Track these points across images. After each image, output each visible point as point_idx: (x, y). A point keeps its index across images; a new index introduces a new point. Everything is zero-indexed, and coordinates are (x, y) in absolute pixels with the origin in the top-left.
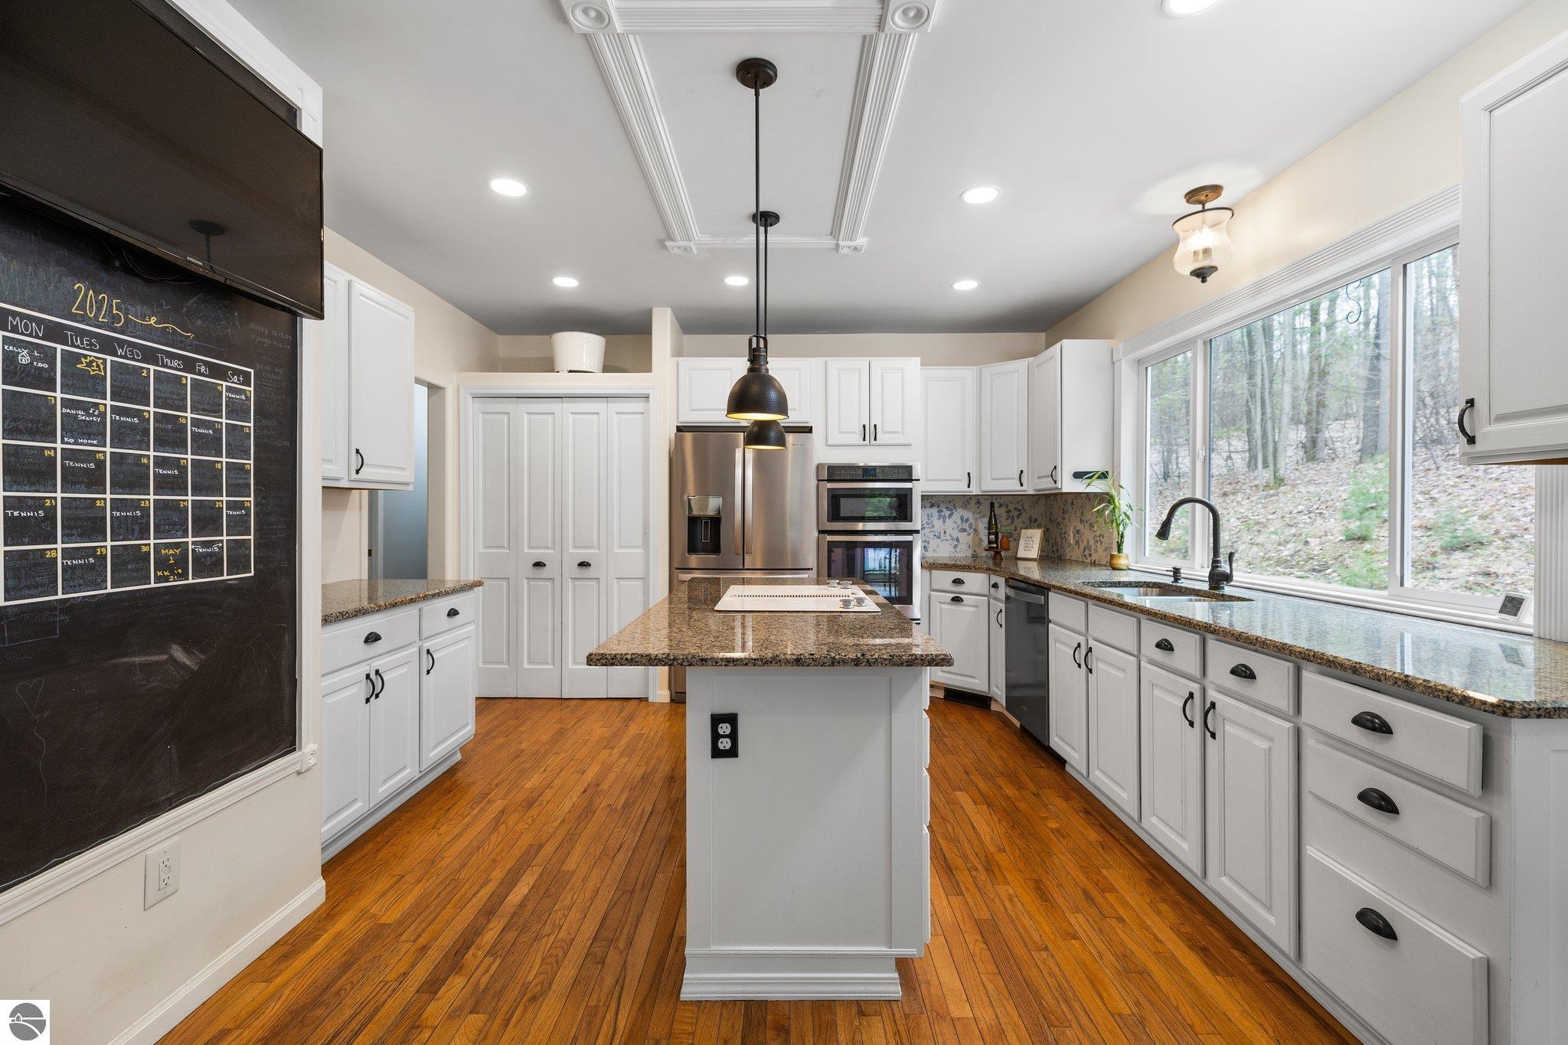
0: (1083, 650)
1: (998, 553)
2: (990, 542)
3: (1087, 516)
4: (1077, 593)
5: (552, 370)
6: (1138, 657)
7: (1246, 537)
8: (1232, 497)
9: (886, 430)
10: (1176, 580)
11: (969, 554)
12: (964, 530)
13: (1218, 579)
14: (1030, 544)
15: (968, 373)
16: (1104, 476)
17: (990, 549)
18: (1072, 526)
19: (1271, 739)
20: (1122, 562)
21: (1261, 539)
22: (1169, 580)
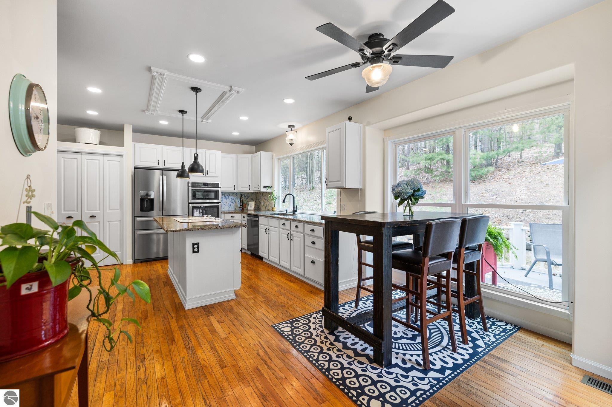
0: (267, 229)
1: (243, 209)
2: (241, 205)
3: (266, 198)
4: (266, 216)
5: (75, 142)
6: (279, 228)
7: (305, 204)
8: (302, 192)
9: (210, 172)
10: (286, 212)
11: (234, 209)
12: (232, 202)
13: (294, 211)
14: (251, 206)
15: (234, 156)
16: (271, 187)
17: (241, 207)
18: (263, 200)
19: (300, 238)
20: (275, 209)
21: (308, 204)
22: (285, 213)
